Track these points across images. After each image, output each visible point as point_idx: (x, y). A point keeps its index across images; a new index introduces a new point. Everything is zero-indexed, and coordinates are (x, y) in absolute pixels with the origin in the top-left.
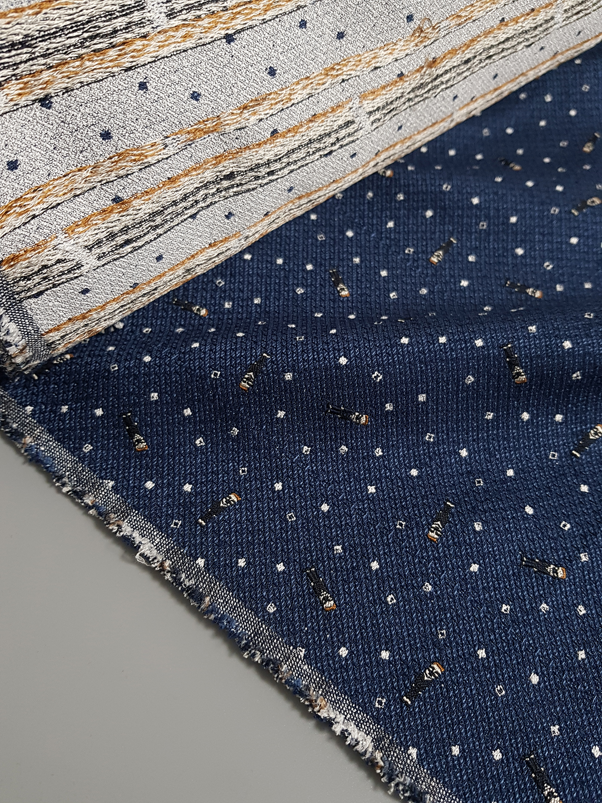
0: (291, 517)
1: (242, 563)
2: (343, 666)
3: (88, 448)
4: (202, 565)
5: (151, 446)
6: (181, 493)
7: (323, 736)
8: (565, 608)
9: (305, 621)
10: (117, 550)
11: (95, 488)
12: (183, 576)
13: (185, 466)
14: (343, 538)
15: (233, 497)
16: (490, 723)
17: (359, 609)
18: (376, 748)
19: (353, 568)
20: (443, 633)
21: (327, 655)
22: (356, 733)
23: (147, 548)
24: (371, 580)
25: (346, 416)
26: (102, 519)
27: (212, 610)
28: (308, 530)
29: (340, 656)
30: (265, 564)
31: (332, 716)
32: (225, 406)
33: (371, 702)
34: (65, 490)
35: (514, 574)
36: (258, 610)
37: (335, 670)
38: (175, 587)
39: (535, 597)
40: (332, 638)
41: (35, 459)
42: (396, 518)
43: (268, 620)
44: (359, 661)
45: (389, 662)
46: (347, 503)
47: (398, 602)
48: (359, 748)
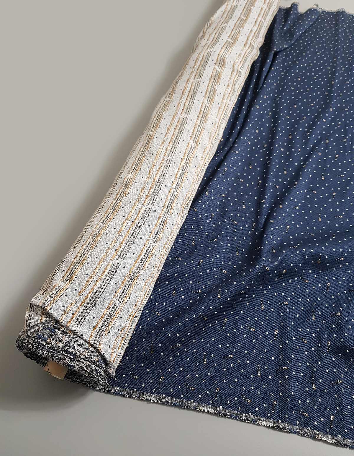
0: (176, 375)
1: (172, 391)
2: (201, 399)
3: (126, 385)
4: (164, 396)
5: (138, 377)
6: (151, 383)
7: (205, 414)
8: (235, 363)
9: (190, 395)
10: (146, 403)
11: (133, 393)
12: (162, 400)
13: (148, 377)
14: (188, 373)
15: (162, 378)
16: (232, 394)
17: (198, 386)
18: (215, 410)
19: (193, 379)
20: (216, 382)
21: (197, 399)
22: (210, 410)
23: (152, 399)
24: (198, 379)
25: (176, 346)
26: (139, 399)
27: (172, 403)
28: (181, 376)
29: (200, 397)
30: (176, 388)
31: (204, 409)
32: (150, 359)
33: (209, 403)
34: (127, 397)
35: (223, 361)
36: (180, 398)
37: (200, 400)
38: (162, 403)
39: (229, 364)
40: (196, 395)
41: (117, 394)
42: (196, 363)
43: (183, 399)
44: (204, 396)
45: (209, 393)
46: (185, 366)
47: (205, 380)
48: (212, 412)
